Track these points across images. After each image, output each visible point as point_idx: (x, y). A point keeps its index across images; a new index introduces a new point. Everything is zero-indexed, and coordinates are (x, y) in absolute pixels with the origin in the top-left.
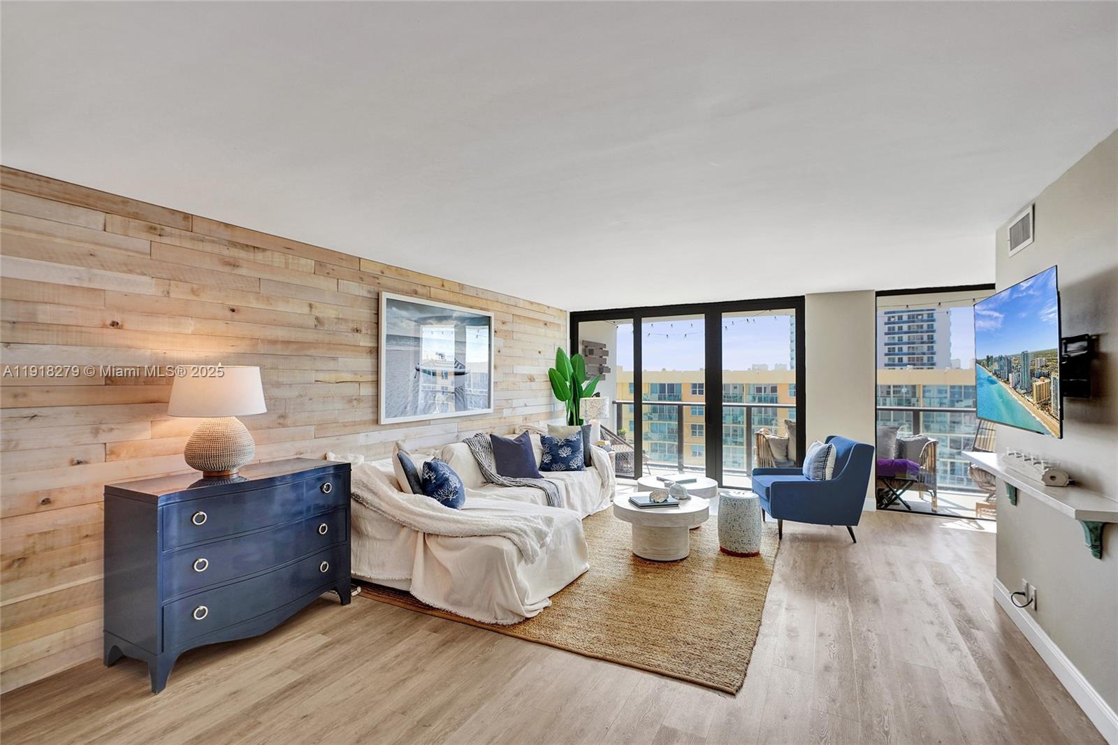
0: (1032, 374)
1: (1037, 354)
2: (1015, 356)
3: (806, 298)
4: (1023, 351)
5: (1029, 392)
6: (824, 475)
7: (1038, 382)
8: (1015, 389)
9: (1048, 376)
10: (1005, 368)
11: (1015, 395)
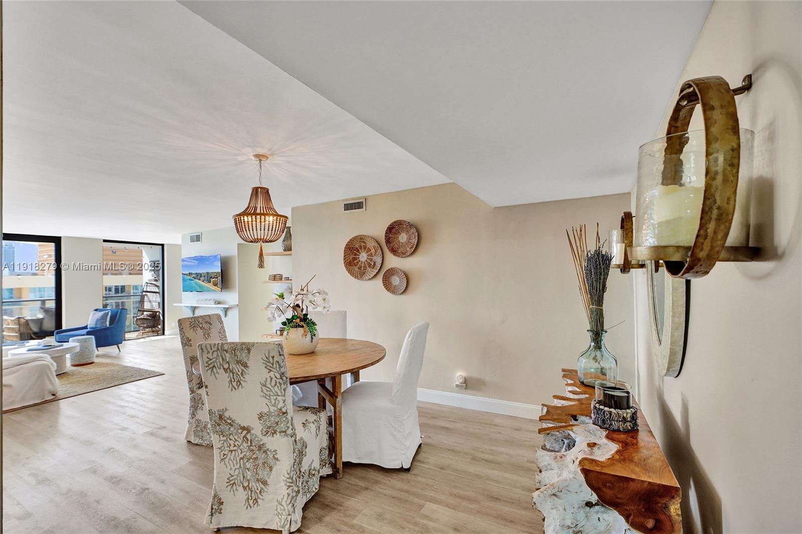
0: (211, 277)
1: (212, 273)
2: (204, 273)
3: (62, 238)
4: (207, 271)
5: (210, 282)
6: (106, 324)
7: (213, 280)
8: (203, 281)
9: (217, 278)
10: (198, 276)
11: (203, 283)
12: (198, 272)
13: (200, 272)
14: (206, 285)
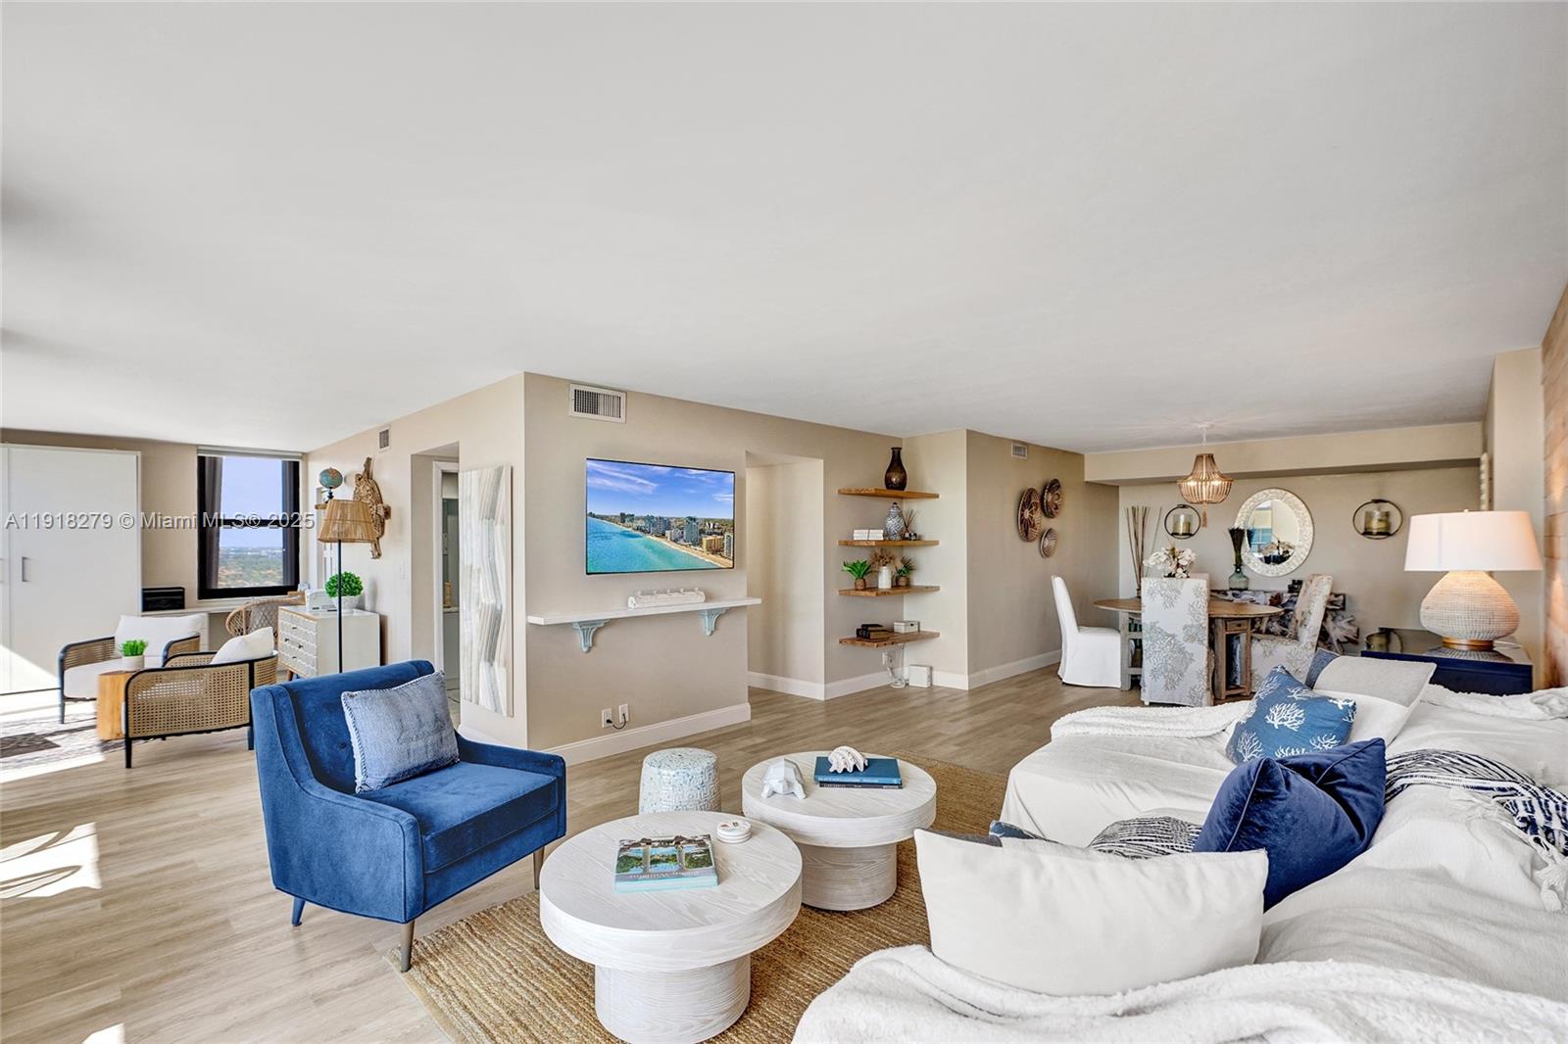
0: (702, 532)
2: (678, 519)
4: (692, 516)
5: (700, 544)
7: (711, 538)
8: (676, 541)
9: (722, 534)
10: (659, 527)
11: (674, 546)
12: (656, 515)
13: (665, 515)
14: (684, 550)
